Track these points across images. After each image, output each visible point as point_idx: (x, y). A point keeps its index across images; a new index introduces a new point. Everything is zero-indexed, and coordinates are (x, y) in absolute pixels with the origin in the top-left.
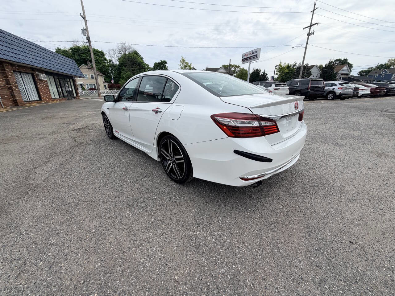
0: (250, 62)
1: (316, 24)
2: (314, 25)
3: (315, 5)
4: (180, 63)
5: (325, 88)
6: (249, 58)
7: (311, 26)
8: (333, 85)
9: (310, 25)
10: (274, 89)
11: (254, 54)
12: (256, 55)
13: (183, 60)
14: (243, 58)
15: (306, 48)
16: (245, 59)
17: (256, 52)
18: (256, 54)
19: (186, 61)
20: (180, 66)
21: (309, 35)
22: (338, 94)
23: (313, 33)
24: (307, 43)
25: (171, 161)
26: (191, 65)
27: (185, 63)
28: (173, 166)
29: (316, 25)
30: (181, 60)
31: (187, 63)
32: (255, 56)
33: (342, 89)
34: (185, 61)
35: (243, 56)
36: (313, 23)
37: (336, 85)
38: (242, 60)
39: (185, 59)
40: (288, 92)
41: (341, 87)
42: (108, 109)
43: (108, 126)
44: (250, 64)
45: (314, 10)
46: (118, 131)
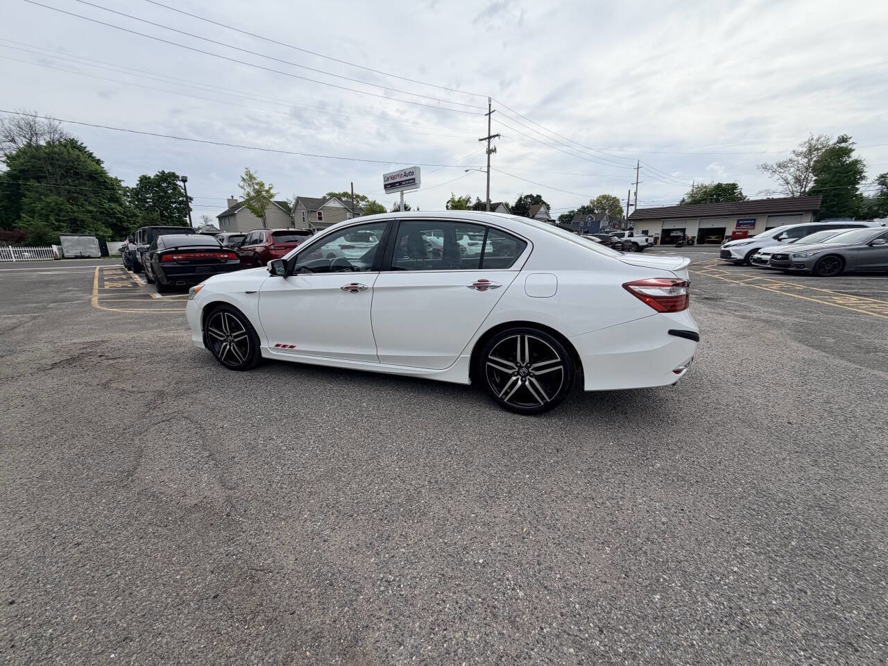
0: (402, 191)
1: (497, 135)
2: (494, 136)
3: (490, 105)
4: (242, 184)
6: (400, 183)
7: (490, 138)
9: (487, 136)
10: (468, 244)
11: (409, 178)
12: (414, 179)
13: (251, 177)
14: (387, 183)
15: (488, 172)
16: (392, 185)
17: (412, 173)
18: (412, 177)
19: (258, 180)
20: (243, 190)
21: (490, 152)
23: (495, 150)
24: (489, 166)
25: (516, 376)
26: (270, 188)
27: (257, 184)
28: (527, 383)
29: (497, 137)
30: (245, 177)
31: (262, 185)
32: (412, 181)
34: (255, 179)
35: (386, 178)
36: (492, 134)
38: (386, 186)
39: (255, 176)
40: (490, 249)
42: (247, 293)
43: (236, 337)
44: (402, 194)
45: (490, 114)
46: (290, 345)
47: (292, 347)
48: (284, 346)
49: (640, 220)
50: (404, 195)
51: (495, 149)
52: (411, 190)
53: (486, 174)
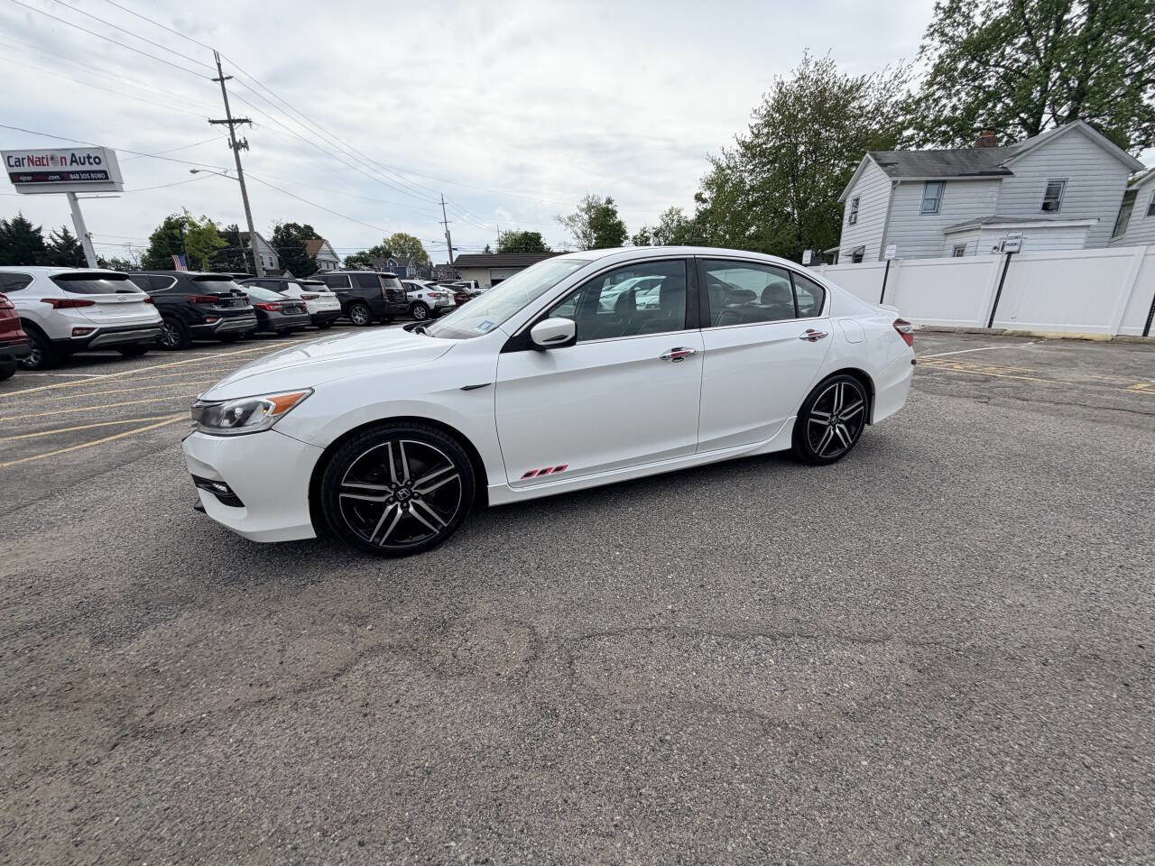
0: (73, 193)
1: (246, 121)
2: (239, 121)
3: (219, 65)
5: (408, 294)
6: (64, 177)
7: (231, 121)
8: (414, 288)
9: (225, 118)
11: (87, 167)
12: (102, 172)
15: (241, 180)
16: (36, 177)
17: (95, 160)
18: (95, 167)
21: (237, 146)
22: (432, 307)
23: (245, 145)
24: (240, 170)
29: (245, 124)
32: (99, 176)
33: (435, 295)
35: (15, 159)
36: (234, 116)
37: (420, 288)
38: (15, 178)
40: (337, 305)
41: (431, 291)
42: (466, 389)
43: (423, 486)
44: (74, 200)
45: (222, 79)
46: (555, 467)
47: (559, 469)
48: (543, 472)
49: (467, 268)
50: (79, 202)
51: (246, 142)
52: (100, 194)
53: (239, 183)
